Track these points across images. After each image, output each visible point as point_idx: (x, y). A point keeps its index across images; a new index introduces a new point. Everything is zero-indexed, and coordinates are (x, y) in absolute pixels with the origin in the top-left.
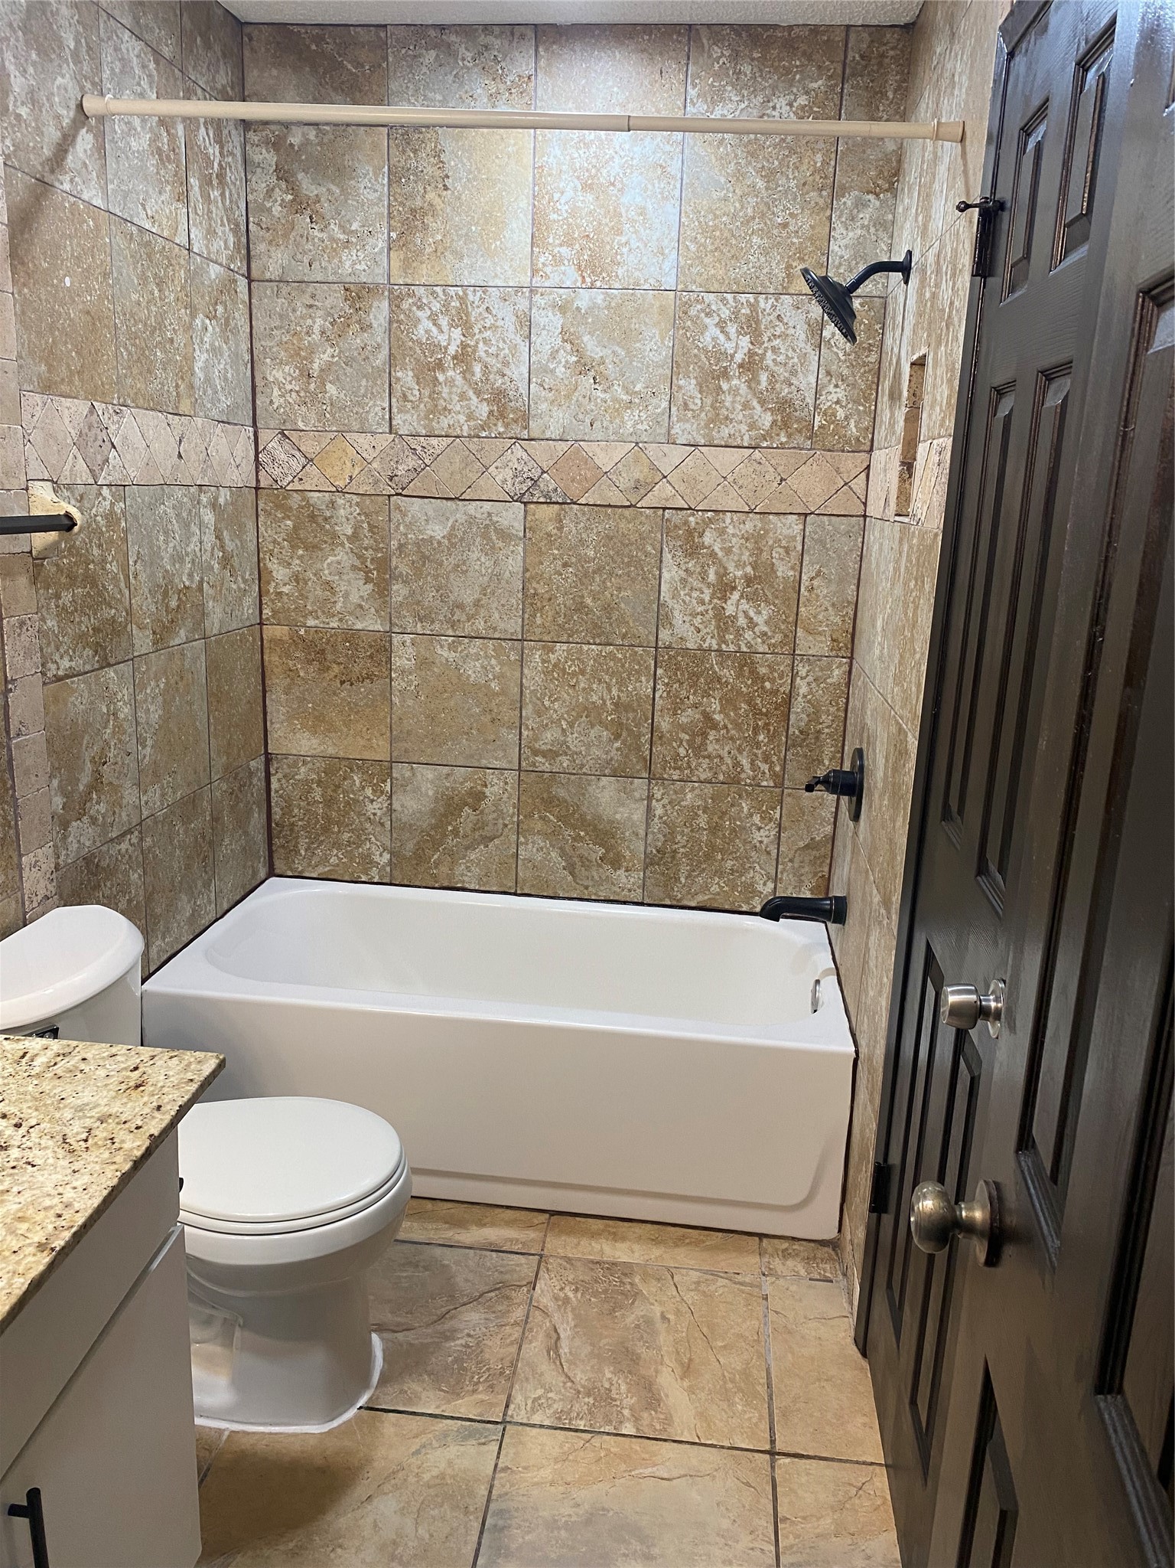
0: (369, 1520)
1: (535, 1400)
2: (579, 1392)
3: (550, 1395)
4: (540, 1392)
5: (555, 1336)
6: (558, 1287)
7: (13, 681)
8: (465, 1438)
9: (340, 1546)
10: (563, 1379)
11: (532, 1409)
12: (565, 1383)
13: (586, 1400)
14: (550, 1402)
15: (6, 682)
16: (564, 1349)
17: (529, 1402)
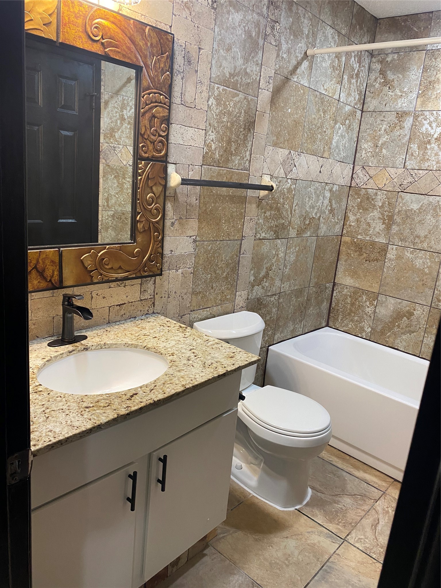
0: (285, 544)
1: (359, 539)
2: (378, 545)
3: (366, 540)
4: (362, 537)
5: (377, 522)
6: (386, 506)
7: (245, 237)
8: (328, 537)
9: (272, 546)
10: (374, 537)
11: (357, 541)
12: (374, 539)
13: (380, 549)
14: (365, 542)
15: (242, 236)
16: (379, 527)
17: (357, 538)
